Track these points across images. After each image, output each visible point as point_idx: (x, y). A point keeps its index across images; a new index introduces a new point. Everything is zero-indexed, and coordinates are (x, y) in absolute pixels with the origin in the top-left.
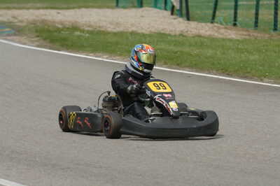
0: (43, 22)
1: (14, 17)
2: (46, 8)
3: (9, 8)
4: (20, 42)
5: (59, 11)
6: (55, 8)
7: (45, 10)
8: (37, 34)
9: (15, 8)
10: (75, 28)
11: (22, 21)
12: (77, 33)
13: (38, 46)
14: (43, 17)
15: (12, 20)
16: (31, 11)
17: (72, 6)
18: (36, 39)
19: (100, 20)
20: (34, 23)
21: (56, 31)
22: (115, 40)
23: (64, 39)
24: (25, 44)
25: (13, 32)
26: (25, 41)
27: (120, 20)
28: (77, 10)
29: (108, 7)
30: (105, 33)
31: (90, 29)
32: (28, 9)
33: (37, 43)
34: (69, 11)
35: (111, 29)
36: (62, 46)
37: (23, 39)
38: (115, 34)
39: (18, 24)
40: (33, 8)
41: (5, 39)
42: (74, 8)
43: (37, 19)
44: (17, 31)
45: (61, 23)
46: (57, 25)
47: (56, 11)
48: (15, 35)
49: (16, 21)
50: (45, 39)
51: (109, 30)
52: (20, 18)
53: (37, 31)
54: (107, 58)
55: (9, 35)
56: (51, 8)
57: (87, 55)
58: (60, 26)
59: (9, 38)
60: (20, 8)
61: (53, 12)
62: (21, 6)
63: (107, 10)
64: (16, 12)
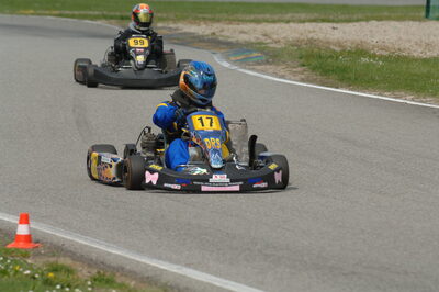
0: (311, 41)
1: (265, 35)
2: (314, 21)
3: (258, 21)
4: (275, 74)
5: (335, 25)
6: (329, 21)
7: (314, 24)
8: (302, 61)
9: (267, 21)
10: (360, 51)
11: (278, 42)
12: (365, 60)
13: (302, 80)
14: (311, 35)
15: (263, 39)
16: (292, 24)
17: (355, 17)
18: (299, 69)
19: (400, 39)
20: (297, 44)
21: (331, 57)
22: (424, 70)
23: (344, 70)
24: (282, 77)
25: (264, 58)
26: (282, 72)
27: (432, 38)
28: (364, 23)
29: (413, 19)
30: (409, 60)
31: (385, 53)
32: (288, 22)
33: (303, 76)
34: (350, 24)
35: (417, 53)
36: (342, 80)
37: (280, 69)
38: (426, 61)
39: (272, 46)
40: (294, 21)
41: (253, 70)
42: (358, 20)
43: (302, 38)
44: (270, 56)
45: (339, 44)
46: (332, 47)
47: (330, 25)
48: (267, 62)
49: (269, 41)
50: (314, 69)
51: (415, 54)
52: (275, 37)
53: (301, 58)
54: (413, 100)
55: (258, 64)
56: (323, 21)
57: (380, 95)
58: (338, 49)
59: (259, 67)
60: (274, 22)
61: (326, 26)
62: (276, 17)
63: (411, 22)
64: (269, 27)
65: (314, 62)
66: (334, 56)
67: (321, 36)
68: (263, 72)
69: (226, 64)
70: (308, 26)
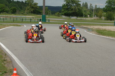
65: (98, 31)
66: (101, 30)
67: (100, 28)
68: (90, 33)
69: (86, 31)
70: (99, 26)
